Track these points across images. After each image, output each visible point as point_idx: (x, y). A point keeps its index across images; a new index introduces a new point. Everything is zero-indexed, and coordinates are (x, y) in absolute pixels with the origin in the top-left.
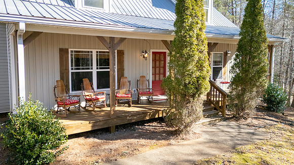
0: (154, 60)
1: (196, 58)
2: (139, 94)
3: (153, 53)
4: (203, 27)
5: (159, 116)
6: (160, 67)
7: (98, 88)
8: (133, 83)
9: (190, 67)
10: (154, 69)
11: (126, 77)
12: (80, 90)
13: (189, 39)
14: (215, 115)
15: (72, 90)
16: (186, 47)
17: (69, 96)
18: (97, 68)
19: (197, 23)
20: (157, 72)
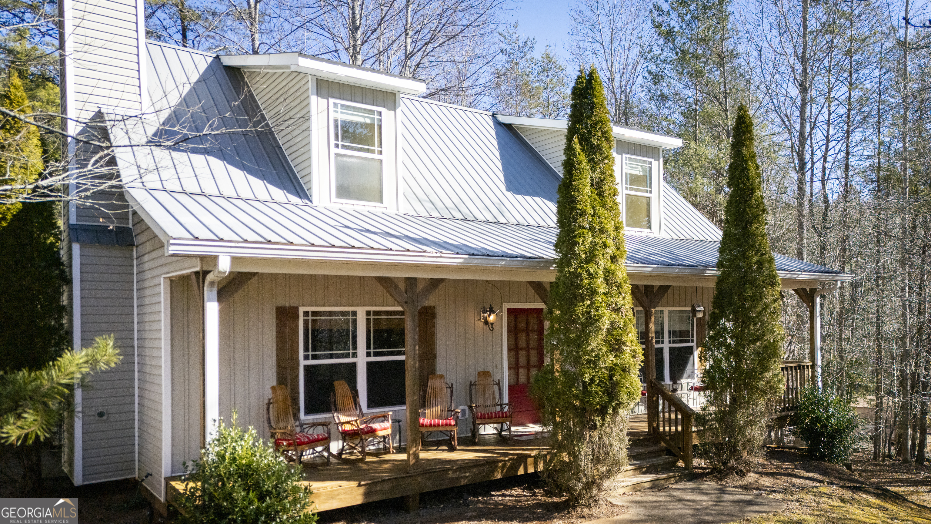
0: (513, 331)
1: (605, 323)
2: (475, 418)
3: (510, 311)
4: (619, 252)
5: (526, 469)
6: (528, 348)
7: (370, 405)
8: (460, 391)
9: (593, 344)
10: (512, 353)
11: (442, 376)
12: (328, 410)
13: (586, 281)
14: (669, 467)
15: (307, 412)
16: (583, 300)
17: (301, 425)
18: (368, 355)
19: (605, 246)
20: (522, 360)
